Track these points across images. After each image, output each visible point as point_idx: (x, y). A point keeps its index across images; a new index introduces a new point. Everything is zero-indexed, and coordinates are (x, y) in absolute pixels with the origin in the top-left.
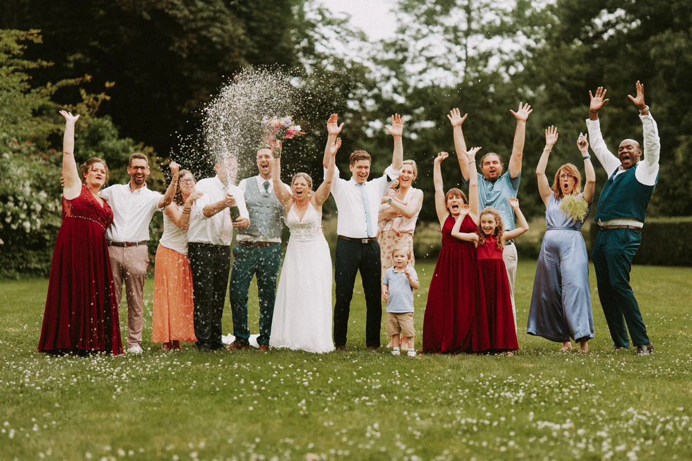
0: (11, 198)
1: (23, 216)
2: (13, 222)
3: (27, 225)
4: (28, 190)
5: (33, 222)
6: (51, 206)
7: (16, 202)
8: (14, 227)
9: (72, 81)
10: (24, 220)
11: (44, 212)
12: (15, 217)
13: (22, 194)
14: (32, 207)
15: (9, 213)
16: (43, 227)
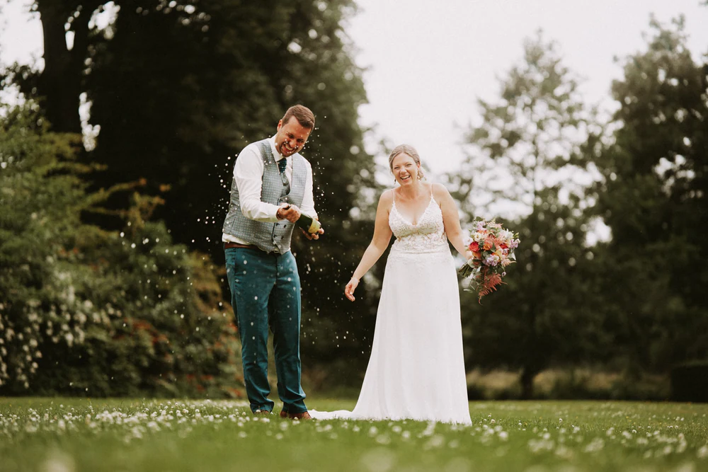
0: (53, 308)
1: (65, 327)
2: (55, 334)
3: (69, 337)
4: (72, 298)
5: (76, 335)
6: (96, 317)
7: (59, 312)
8: (55, 340)
9: (125, 186)
10: (66, 332)
11: (89, 323)
12: (57, 328)
13: (64, 302)
14: (76, 318)
15: (50, 324)
16: (87, 340)
